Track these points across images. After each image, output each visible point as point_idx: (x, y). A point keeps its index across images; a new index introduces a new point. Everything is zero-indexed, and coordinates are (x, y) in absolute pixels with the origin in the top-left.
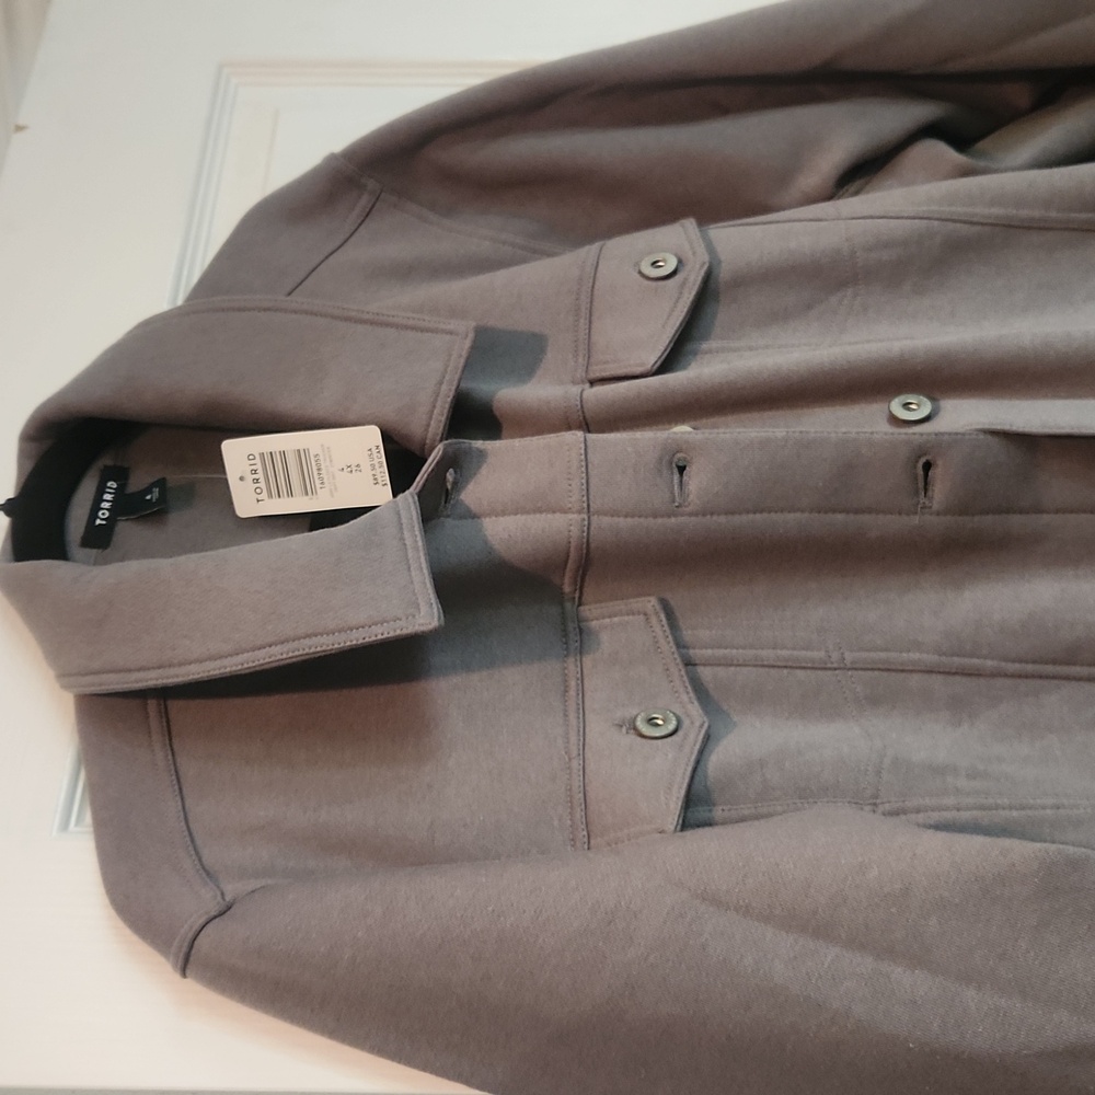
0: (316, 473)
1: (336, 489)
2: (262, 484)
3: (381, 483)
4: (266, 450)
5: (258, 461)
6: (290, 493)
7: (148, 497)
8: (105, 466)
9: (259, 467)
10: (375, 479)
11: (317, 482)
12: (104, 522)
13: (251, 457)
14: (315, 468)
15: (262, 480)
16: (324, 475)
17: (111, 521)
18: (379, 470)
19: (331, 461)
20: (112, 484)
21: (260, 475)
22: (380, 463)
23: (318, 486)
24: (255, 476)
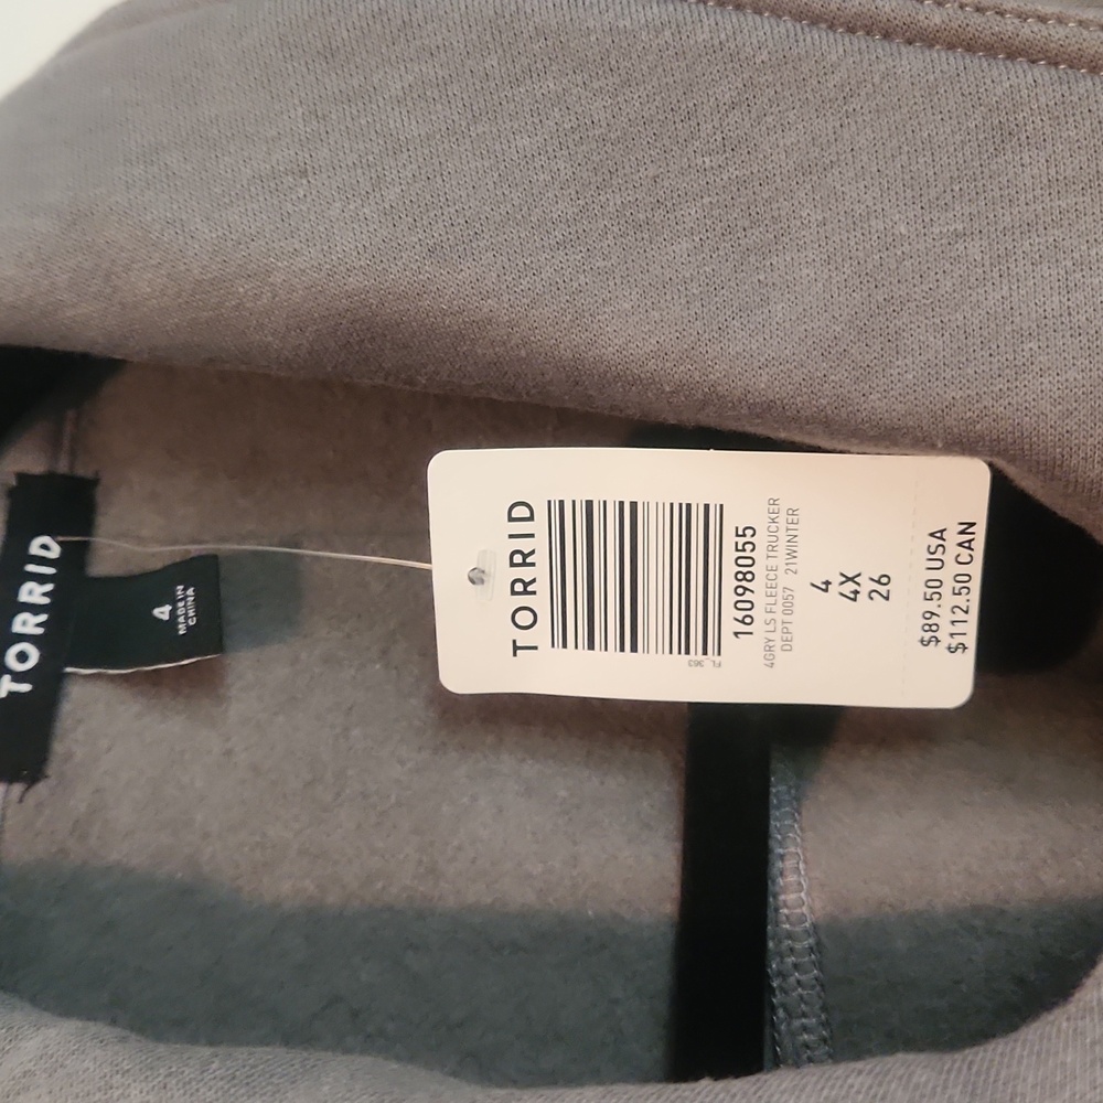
0: (729, 583)
1: (787, 644)
2: (540, 603)
3: (946, 640)
4: (575, 493)
5: (539, 526)
6: (631, 640)
7: (163, 612)
8: (21, 477)
9: (540, 544)
10: (930, 628)
11: (729, 612)
12: (25, 688)
13: (521, 512)
14: (730, 569)
15: (542, 586)
16: (758, 595)
17: (48, 681)
18: (949, 600)
19: (792, 554)
20: (45, 546)
21: (540, 572)
22: (962, 580)
23: (729, 626)
24: (525, 573)
